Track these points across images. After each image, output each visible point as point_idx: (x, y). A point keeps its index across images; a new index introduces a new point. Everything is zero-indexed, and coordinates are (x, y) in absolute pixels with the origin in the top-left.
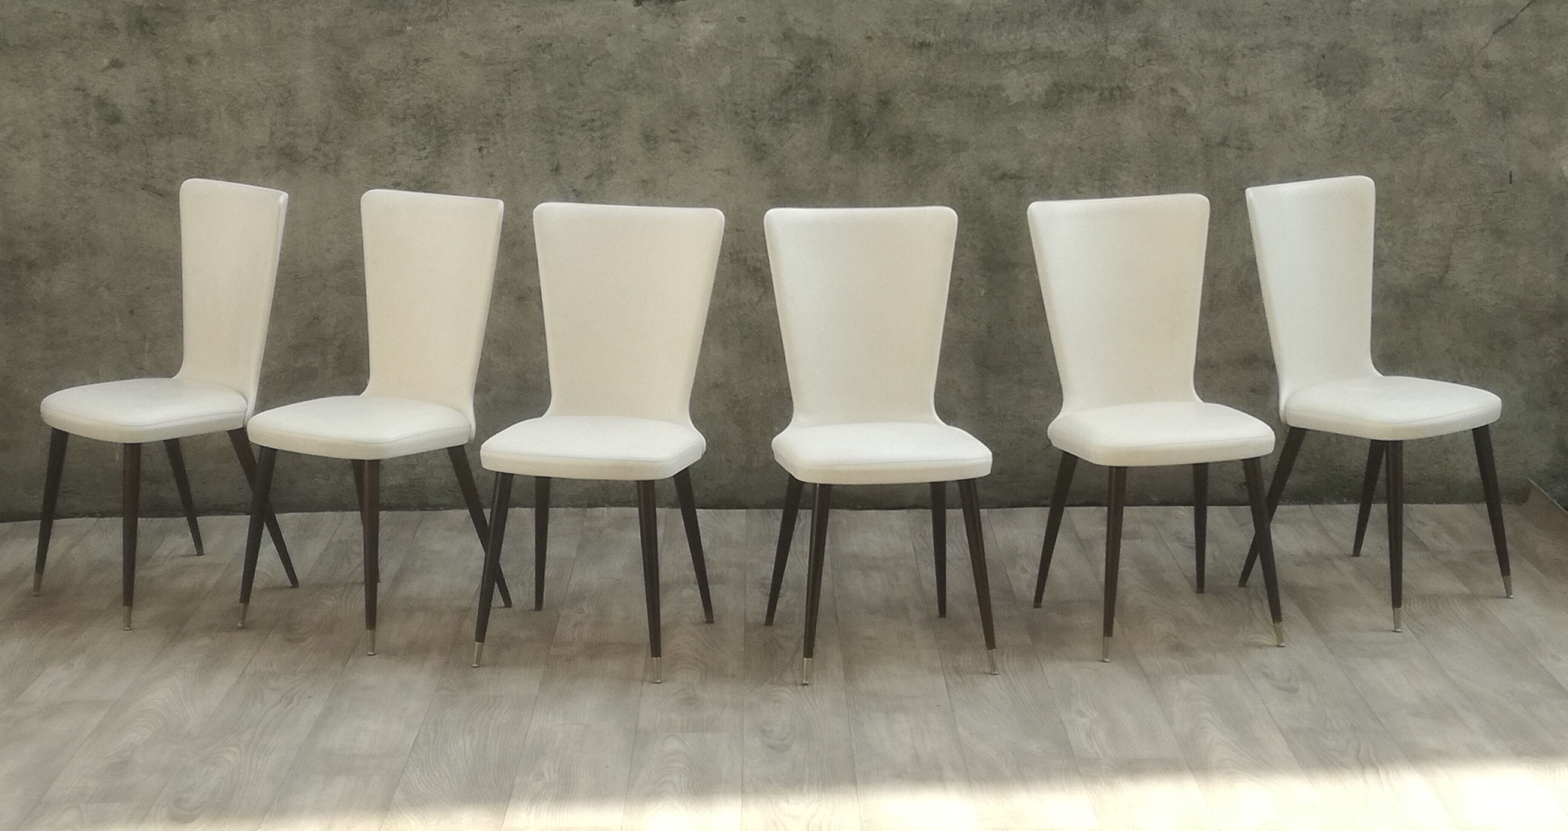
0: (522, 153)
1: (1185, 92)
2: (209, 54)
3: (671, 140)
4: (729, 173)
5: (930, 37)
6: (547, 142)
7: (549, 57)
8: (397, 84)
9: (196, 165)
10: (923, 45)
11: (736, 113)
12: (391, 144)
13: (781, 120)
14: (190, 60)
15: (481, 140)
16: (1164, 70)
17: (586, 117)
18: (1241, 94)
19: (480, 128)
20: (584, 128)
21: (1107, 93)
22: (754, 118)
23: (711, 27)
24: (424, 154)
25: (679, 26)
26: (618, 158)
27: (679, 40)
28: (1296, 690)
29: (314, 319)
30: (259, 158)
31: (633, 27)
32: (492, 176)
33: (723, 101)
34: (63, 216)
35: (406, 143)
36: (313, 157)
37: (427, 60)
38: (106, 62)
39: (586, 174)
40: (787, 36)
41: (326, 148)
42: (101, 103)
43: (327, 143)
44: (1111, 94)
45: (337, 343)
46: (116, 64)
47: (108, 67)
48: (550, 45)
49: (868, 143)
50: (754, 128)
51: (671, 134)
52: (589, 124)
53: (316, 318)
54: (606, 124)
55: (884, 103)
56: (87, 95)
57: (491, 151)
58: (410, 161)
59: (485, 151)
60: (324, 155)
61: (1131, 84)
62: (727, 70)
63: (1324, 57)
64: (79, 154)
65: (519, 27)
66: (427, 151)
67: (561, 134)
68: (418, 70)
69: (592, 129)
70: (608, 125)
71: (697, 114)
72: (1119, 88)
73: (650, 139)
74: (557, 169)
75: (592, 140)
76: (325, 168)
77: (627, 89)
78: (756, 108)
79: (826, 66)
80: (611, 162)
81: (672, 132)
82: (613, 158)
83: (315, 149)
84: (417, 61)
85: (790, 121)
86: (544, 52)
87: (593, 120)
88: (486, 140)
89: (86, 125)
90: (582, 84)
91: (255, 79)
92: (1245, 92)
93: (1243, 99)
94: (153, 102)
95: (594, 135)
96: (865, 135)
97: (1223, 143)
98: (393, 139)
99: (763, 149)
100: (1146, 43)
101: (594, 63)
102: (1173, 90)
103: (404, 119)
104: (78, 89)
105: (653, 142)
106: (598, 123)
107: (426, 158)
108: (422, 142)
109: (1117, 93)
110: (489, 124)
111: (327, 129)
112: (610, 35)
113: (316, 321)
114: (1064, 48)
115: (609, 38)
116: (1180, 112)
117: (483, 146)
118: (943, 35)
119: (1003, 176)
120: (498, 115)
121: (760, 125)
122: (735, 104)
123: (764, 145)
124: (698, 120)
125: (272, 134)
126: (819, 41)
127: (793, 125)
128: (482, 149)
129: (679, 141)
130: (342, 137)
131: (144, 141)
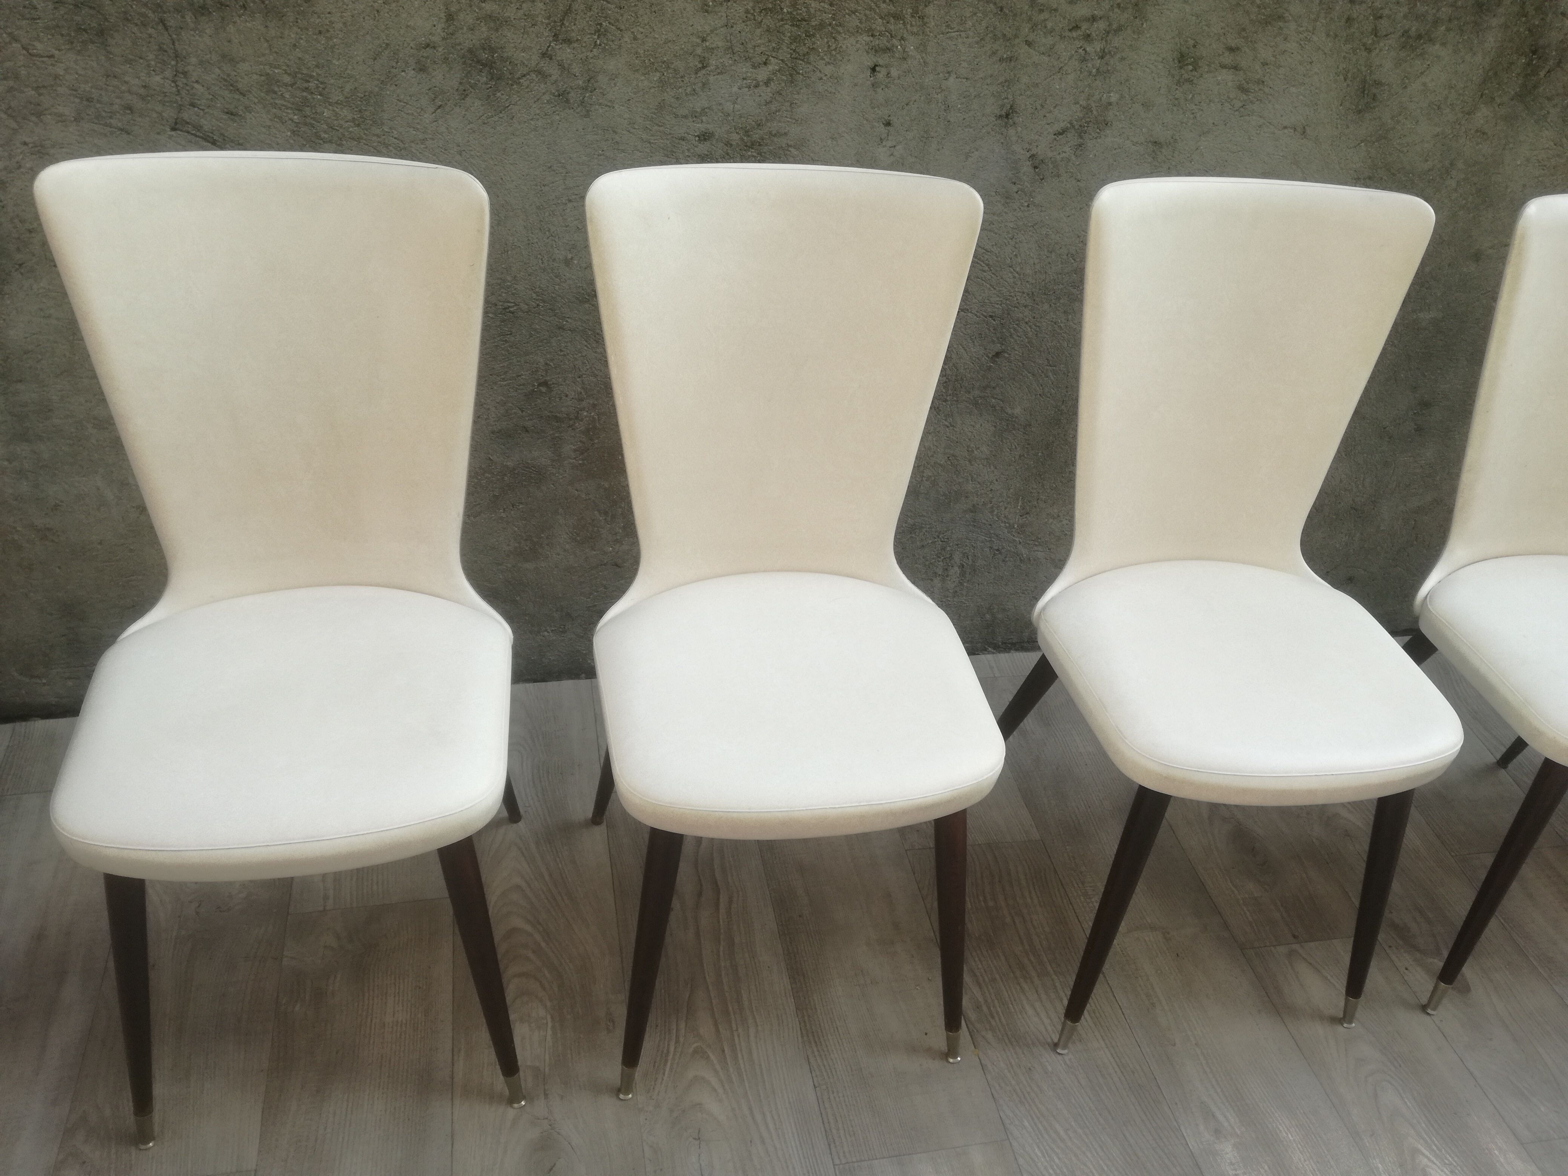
0: (952, 79)
3: (1223, 67)
6: (1001, 60)
9: (287, 79)
11: (1349, 20)
12: (699, 51)
13: (1419, 37)
15: (877, 50)
19: (879, 25)
20: (1074, 34)
22: (1375, 32)
24: (763, 74)
26: (1122, 97)
29: (540, 385)
30: (422, 69)
32: (888, 124)
35: (730, 49)
36: (539, 72)
39: (1057, 127)
41: (565, 53)
43: (568, 41)
45: (580, 426)
49: (1541, 89)
50: (1369, 50)
51: (1227, 54)
52: (1084, 26)
53: (545, 384)
54: (1115, 26)
57: (894, 73)
58: (735, 89)
59: (881, 74)
60: (561, 65)
66: (770, 68)
67: (1029, 44)
69: (1087, 37)
70: (1120, 29)
71: (1281, 18)
74: (1007, 116)
75: (1084, 60)
76: (562, 96)
78: (1386, 12)
81: (1231, 50)
82: (1114, 97)
83: (544, 55)
85: (1431, 41)
87: (1093, 19)
88: (888, 50)
95: (1089, 49)
96: (1542, 74)
98: (704, 40)
99: (1374, 90)
105: (1190, 67)
106: (1102, 25)
107: (767, 84)
108: (762, 49)
110: (897, 17)
113: (543, 389)
117: (881, 62)
121: (1382, 44)
123: (1378, 83)
124: (1281, 28)
125: (450, 16)
127: (1436, 49)
128: (877, 69)
129: (1236, 68)
130: (600, 32)
131: (162, 21)
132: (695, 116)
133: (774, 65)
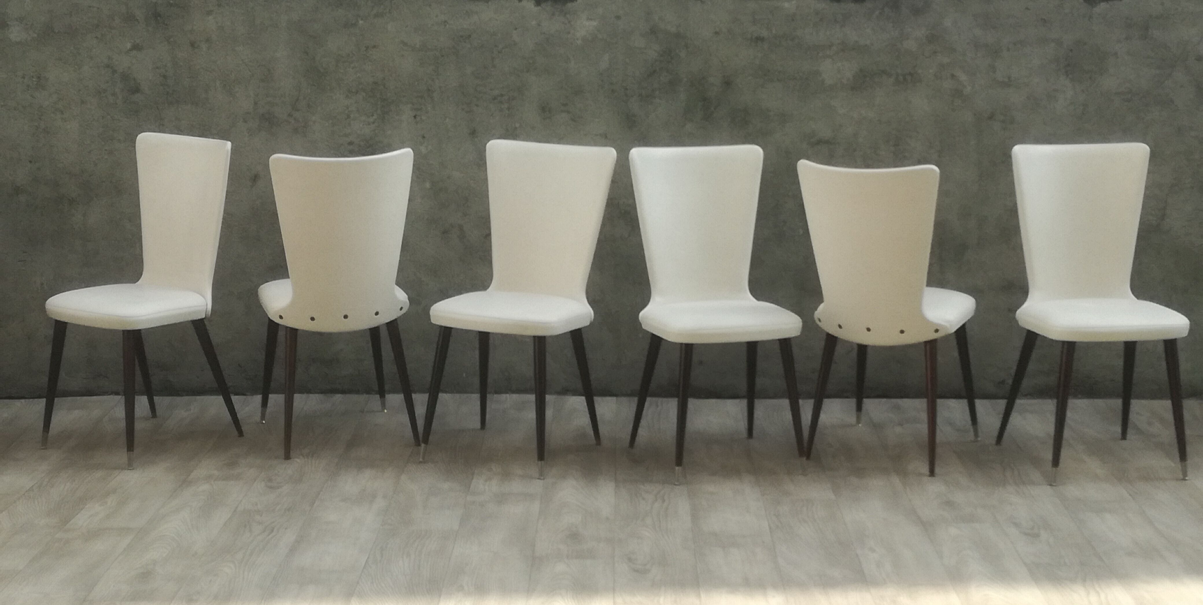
0: (447, 120)
1: (963, 77)
2: (208, 40)
3: (562, 112)
4: (606, 137)
5: (765, 33)
6: (467, 112)
7: (469, 46)
8: (352, 65)
10: (759, 39)
11: (613, 91)
12: (346, 112)
13: (648, 96)
14: (192, 44)
15: (415, 110)
16: (946, 60)
17: (496, 92)
18: (1006, 80)
19: (415, 100)
20: (495, 101)
21: (901, 78)
22: (626, 95)
23: (595, 23)
24: (371, 120)
25: (569, 22)
26: (521, 124)
27: (569, 33)
28: (1037, 536)
30: (245, 121)
31: (534, 23)
32: (424, 137)
33: (602, 81)
34: (96, 165)
35: (358, 111)
36: (287, 121)
37: (374, 47)
38: (129, 46)
40: (654, 31)
41: (297, 114)
42: (125, 77)
43: (298, 110)
44: (905, 79)
46: (136, 47)
47: (131, 50)
48: (470, 36)
49: (714, 115)
50: (626, 102)
51: (562, 106)
52: (499, 98)
54: (512, 98)
55: (728, 83)
56: (114, 72)
57: (424, 118)
58: (361, 126)
59: (418, 119)
60: (295, 119)
61: (920, 71)
62: (606, 57)
63: (1071, 50)
64: (109, 117)
65: (445, 22)
67: (477, 106)
68: (368, 55)
69: (501, 102)
70: (514, 99)
71: (582, 91)
72: (911, 74)
73: (545, 110)
74: (473, 133)
75: (501, 110)
76: (296, 131)
77: (528, 71)
78: (628, 87)
79: (683, 54)
80: (516, 128)
81: (565, 105)
82: (517, 125)
83: (289, 115)
84: (367, 48)
85: (654, 97)
86: (465, 42)
88: (420, 109)
89: (114, 94)
90: (494, 66)
91: (242, 60)
92: (1009, 78)
93: (1007, 84)
94: (165, 77)
95: (503, 107)
96: (712, 109)
97: (991, 117)
98: (348, 108)
99: (634, 119)
100: (932, 39)
101: (503, 51)
102: (953, 76)
103: (357, 92)
104: (108, 66)
105: (548, 112)
106: (506, 97)
107: (374, 123)
108: (370, 110)
109: (909, 78)
110: (422, 97)
111: (297, 100)
112: (516, 29)
114: (868, 42)
115: (515, 32)
116: (957, 93)
117: (417, 114)
118: (774, 32)
119: (819, 142)
120: (429, 90)
121: (631, 100)
122: (612, 84)
123: (634, 116)
124: (583, 96)
125: (256, 103)
126: (678, 35)
127: (657, 100)
128: (417, 117)
129: (568, 112)
130: (309, 106)
131: (157, 108)
132: (346, 135)
133: (375, 117)
